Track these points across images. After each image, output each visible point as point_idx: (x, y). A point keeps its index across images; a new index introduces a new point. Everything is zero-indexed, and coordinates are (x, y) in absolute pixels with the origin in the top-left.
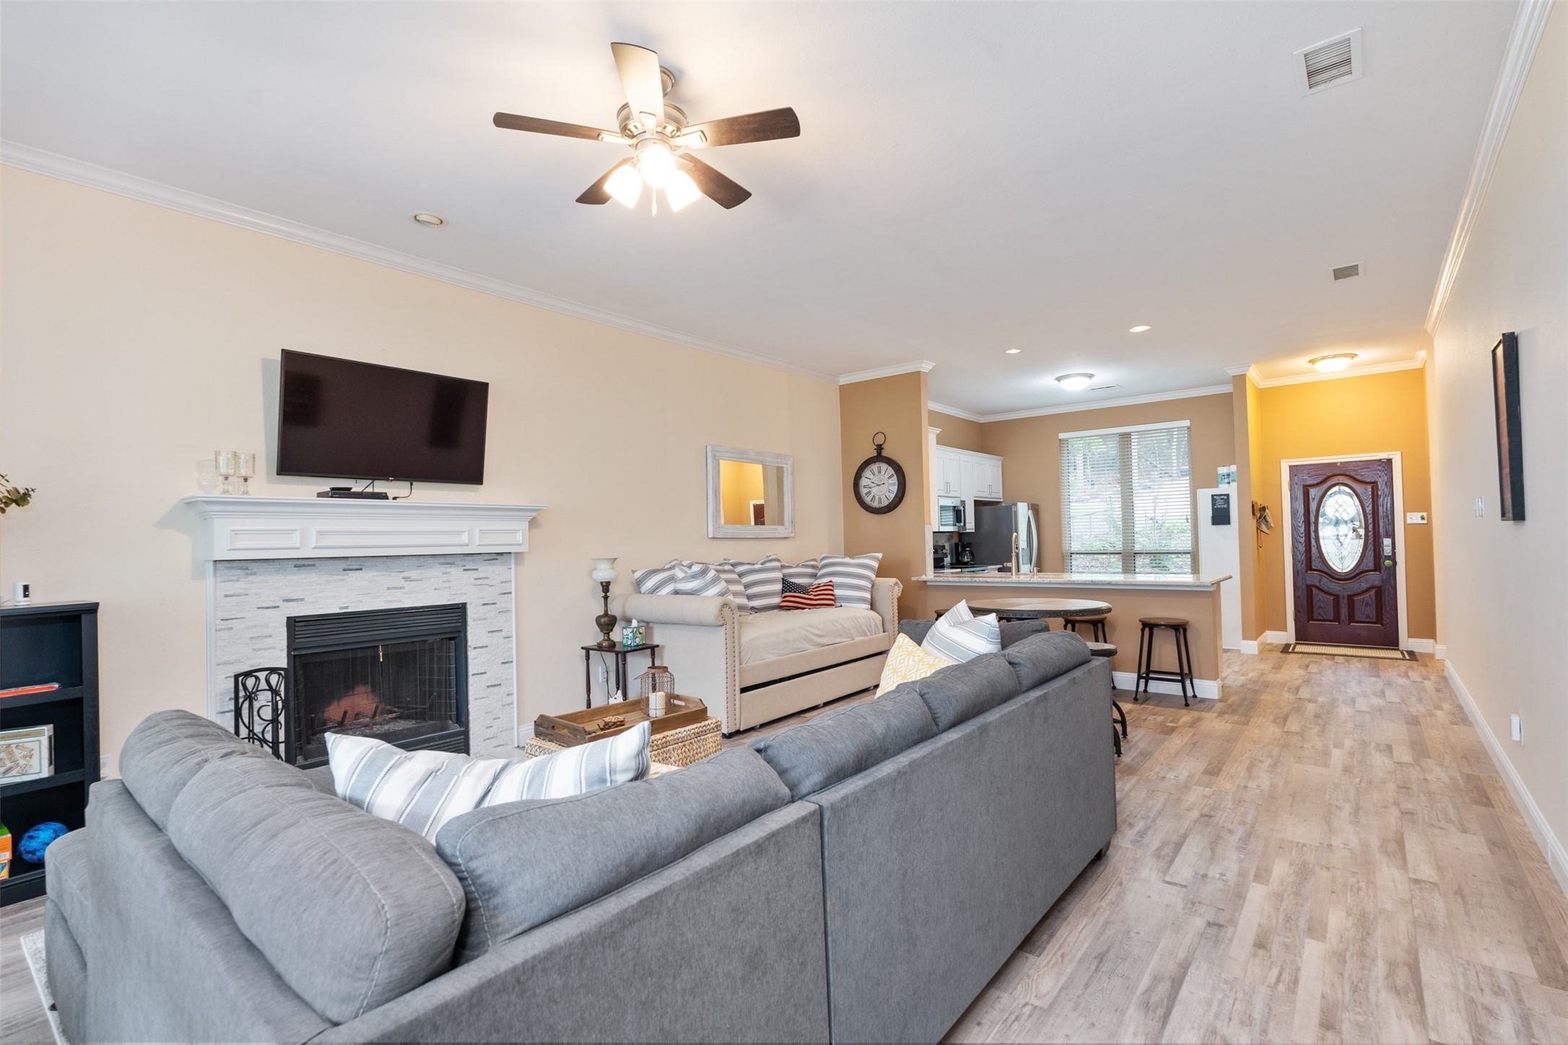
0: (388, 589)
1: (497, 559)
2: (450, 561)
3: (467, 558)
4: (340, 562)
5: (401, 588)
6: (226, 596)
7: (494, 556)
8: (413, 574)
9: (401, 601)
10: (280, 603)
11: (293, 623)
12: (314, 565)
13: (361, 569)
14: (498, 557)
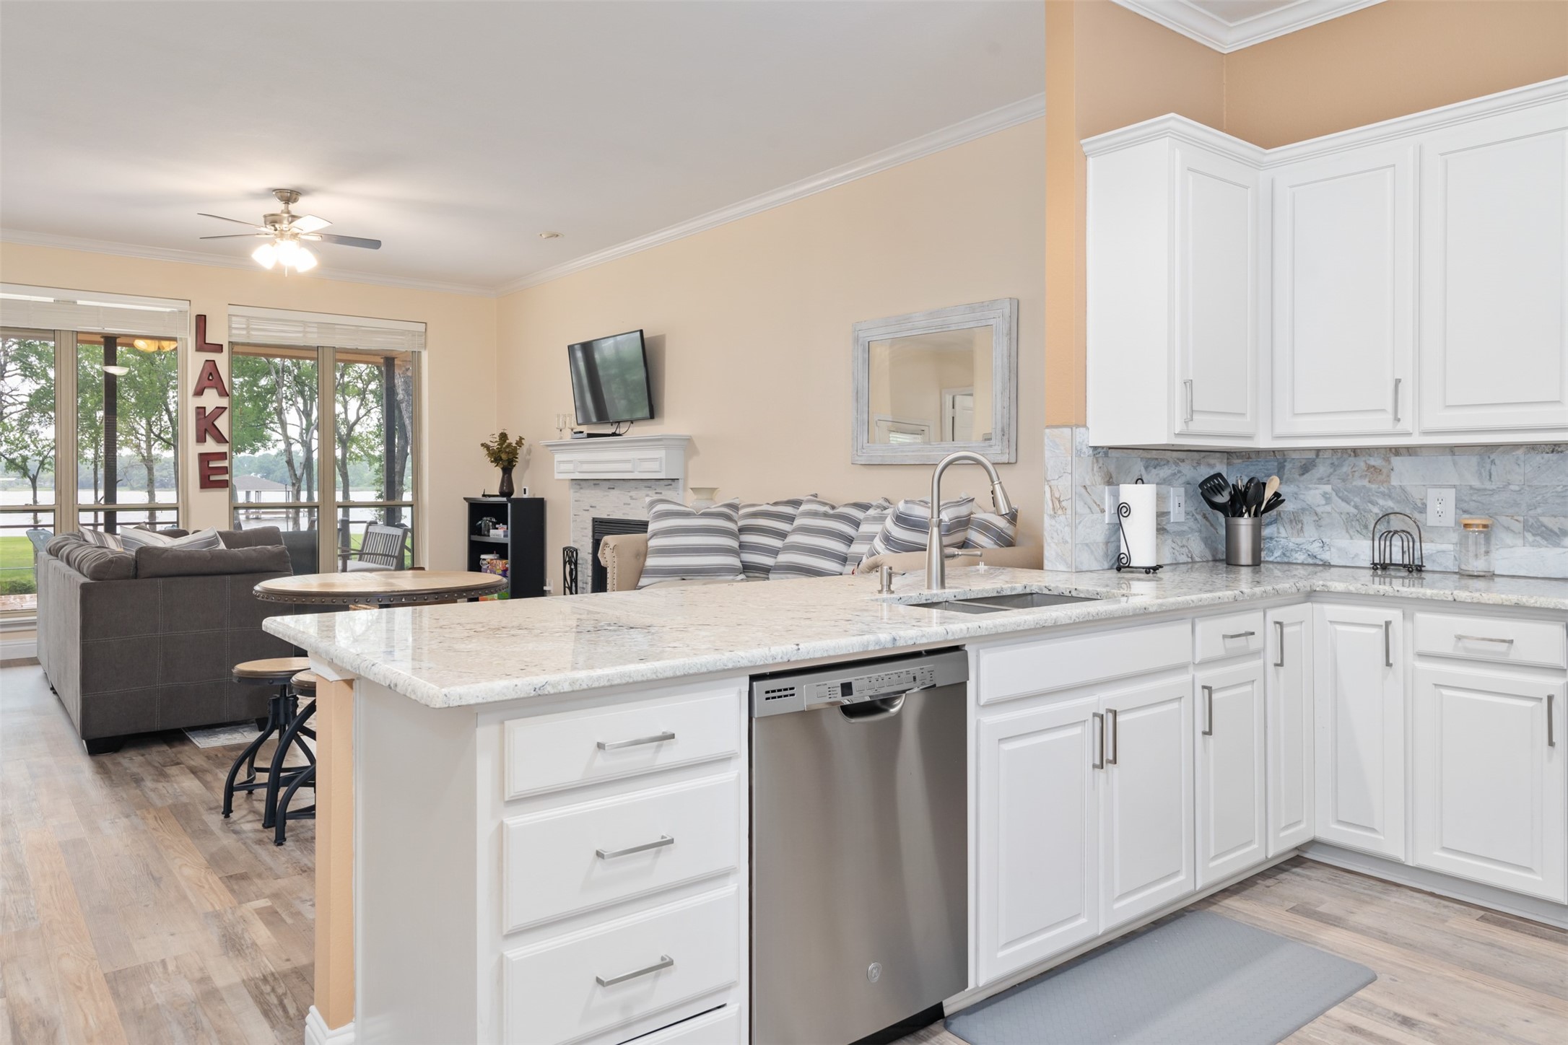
0: (624, 504)
1: (671, 485)
2: (649, 485)
3: (657, 483)
4: (607, 482)
5: (629, 504)
6: (576, 501)
7: (670, 482)
8: (633, 494)
9: (628, 514)
10: (589, 508)
11: (595, 520)
12: (598, 484)
13: (613, 488)
14: (673, 483)
